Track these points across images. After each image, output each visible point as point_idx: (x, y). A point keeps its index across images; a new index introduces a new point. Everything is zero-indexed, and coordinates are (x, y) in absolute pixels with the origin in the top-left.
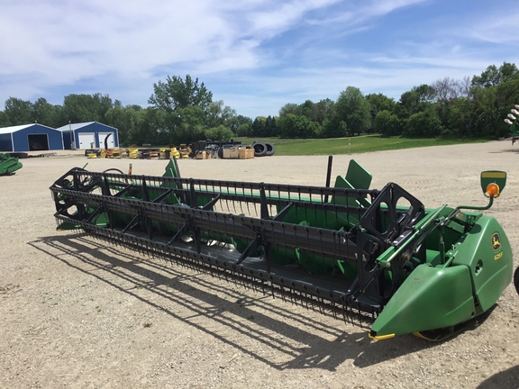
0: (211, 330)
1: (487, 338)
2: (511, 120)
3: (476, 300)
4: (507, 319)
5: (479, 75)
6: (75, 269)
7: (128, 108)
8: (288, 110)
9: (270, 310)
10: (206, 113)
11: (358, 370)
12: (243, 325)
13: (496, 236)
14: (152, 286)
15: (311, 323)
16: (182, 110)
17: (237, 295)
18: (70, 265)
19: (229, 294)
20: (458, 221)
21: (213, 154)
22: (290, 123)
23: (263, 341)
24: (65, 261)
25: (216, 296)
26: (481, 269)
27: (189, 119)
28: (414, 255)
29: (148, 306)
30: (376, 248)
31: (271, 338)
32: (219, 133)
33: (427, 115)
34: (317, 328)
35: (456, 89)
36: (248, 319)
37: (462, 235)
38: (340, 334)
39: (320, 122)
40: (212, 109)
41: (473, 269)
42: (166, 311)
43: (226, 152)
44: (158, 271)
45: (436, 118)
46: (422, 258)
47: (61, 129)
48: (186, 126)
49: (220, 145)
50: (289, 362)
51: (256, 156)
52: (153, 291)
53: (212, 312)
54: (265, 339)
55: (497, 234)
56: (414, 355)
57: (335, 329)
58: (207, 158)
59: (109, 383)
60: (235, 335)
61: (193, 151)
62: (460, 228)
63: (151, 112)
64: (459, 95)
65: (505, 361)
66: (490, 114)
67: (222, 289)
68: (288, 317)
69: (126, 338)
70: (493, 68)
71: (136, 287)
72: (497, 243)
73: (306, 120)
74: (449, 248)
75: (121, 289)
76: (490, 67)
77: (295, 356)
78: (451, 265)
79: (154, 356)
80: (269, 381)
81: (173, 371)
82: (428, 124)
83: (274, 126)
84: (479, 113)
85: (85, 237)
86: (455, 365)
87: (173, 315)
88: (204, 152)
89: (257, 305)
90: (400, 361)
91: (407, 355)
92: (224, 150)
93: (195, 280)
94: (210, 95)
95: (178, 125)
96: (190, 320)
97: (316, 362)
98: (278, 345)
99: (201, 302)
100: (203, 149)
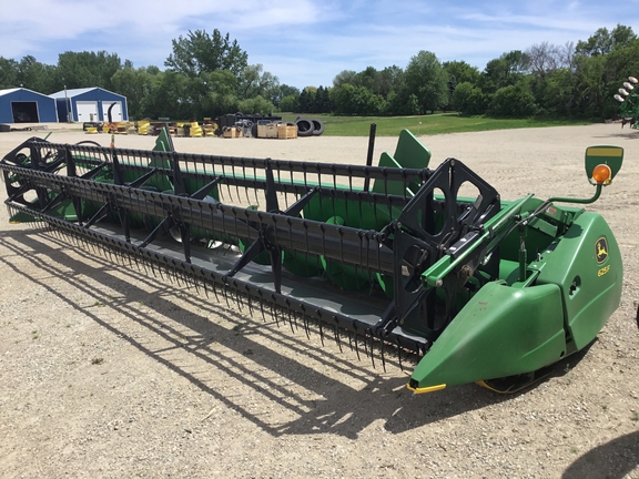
0: (187, 371)
1: (581, 390)
2: (623, 96)
3: (568, 333)
4: (610, 360)
5: (585, 40)
6: (22, 276)
7: (140, 70)
8: (345, 79)
9: (279, 341)
10: (240, 80)
11: (389, 436)
12: (235, 364)
13: (602, 242)
14: (120, 303)
15: (333, 361)
16: (209, 76)
17: (235, 318)
18: (17, 271)
19: (225, 317)
20: (548, 219)
21: (245, 132)
22: (347, 96)
23: (259, 389)
24: (11, 265)
25: (206, 319)
26: (578, 289)
27: (217, 86)
28: (481, 268)
29: (106, 332)
30: (424, 257)
31: (272, 385)
32: (255, 106)
33: (518, 90)
34: (340, 369)
35: (556, 57)
36: (244, 354)
37: (553, 239)
38: (371, 379)
39: (385, 96)
40: (248, 75)
41: (567, 290)
42: (131, 340)
43: (262, 129)
44: (134, 282)
45: (528, 94)
46: (493, 273)
47: (54, 96)
48: (214, 95)
49: (254, 120)
50: (290, 424)
51: (299, 135)
52: (119, 310)
53: (195, 343)
54: (263, 385)
55: (604, 239)
56: (475, 415)
57: (365, 371)
58: (237, 137)
59: (15, 453)
60: (220, 378)
61: (220, 127)
62: (551, 230)
63: (170, 76)
64: (559, 65)
65: (606, 426)
66: (596, 90)
67: (216, 309)
68: (302, 352)
69: (62, 379)
70: (604, 32)
71: (97, 304)
72: (602, 252)
73: (367, 93)
74: (533, 258)
75: (76, 307)
76: (600, 31)
77: (301, 412)
78: (534, 283)
79: (94, 410)
80: (254, 454)
81: (115, 434)
82: (518, 101)
83: (326, 100)
84: (583, 88)
85: (49, 233)
86: (534, 433)
87: (139, 346)
88: (234, 129)
89: (262, 334)
90: (453, 423)
91: (464, 415)
92: (259, 127)
93: (183, 296)
94: (245, 56)
95: (204, 94)
96: (161, 355)
97: (329, 424)
98: (279, 395)
99: (183, 327)
100: (232, 125)
